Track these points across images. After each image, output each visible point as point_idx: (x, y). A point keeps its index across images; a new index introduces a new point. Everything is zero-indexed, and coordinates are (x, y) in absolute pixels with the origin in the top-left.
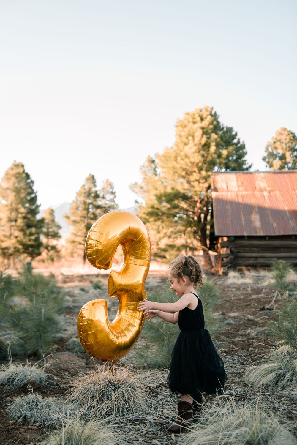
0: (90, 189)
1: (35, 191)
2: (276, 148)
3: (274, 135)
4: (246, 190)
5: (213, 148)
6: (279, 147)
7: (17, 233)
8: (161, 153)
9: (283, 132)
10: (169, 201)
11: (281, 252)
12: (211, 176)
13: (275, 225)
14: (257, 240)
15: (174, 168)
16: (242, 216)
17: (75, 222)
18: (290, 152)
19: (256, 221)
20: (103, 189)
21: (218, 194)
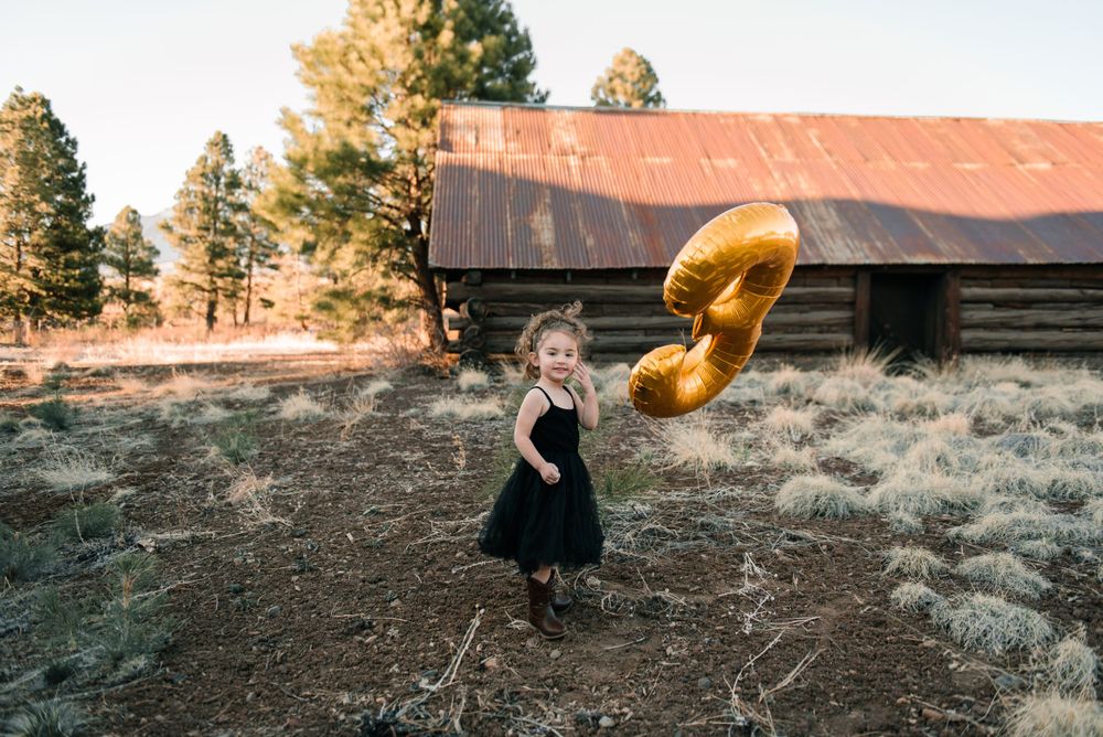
0: (218, 166)
1: (80, 165)
2: (613, 92)
3: (610, 64)
4: (525, 151)
5: (446, 37)
6: (619, 89)
7: (31, 261)
8: (309, 43)
9: (627, 58)
10: (322, 175)
11: (604, 315)
12: (439, 112)
13: (590, 242)
14: (541, 282)
15: (340, 86)
16: (508, 215)
17: (184, 239)
18: (641, 102)
19: (543, 229)
20: (250, 168)
21: (452, 156)
